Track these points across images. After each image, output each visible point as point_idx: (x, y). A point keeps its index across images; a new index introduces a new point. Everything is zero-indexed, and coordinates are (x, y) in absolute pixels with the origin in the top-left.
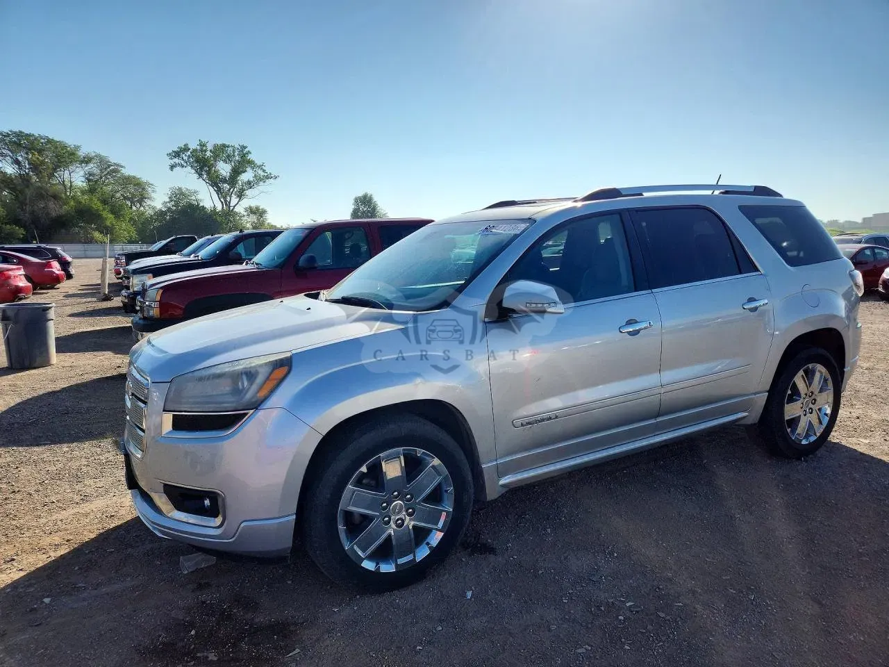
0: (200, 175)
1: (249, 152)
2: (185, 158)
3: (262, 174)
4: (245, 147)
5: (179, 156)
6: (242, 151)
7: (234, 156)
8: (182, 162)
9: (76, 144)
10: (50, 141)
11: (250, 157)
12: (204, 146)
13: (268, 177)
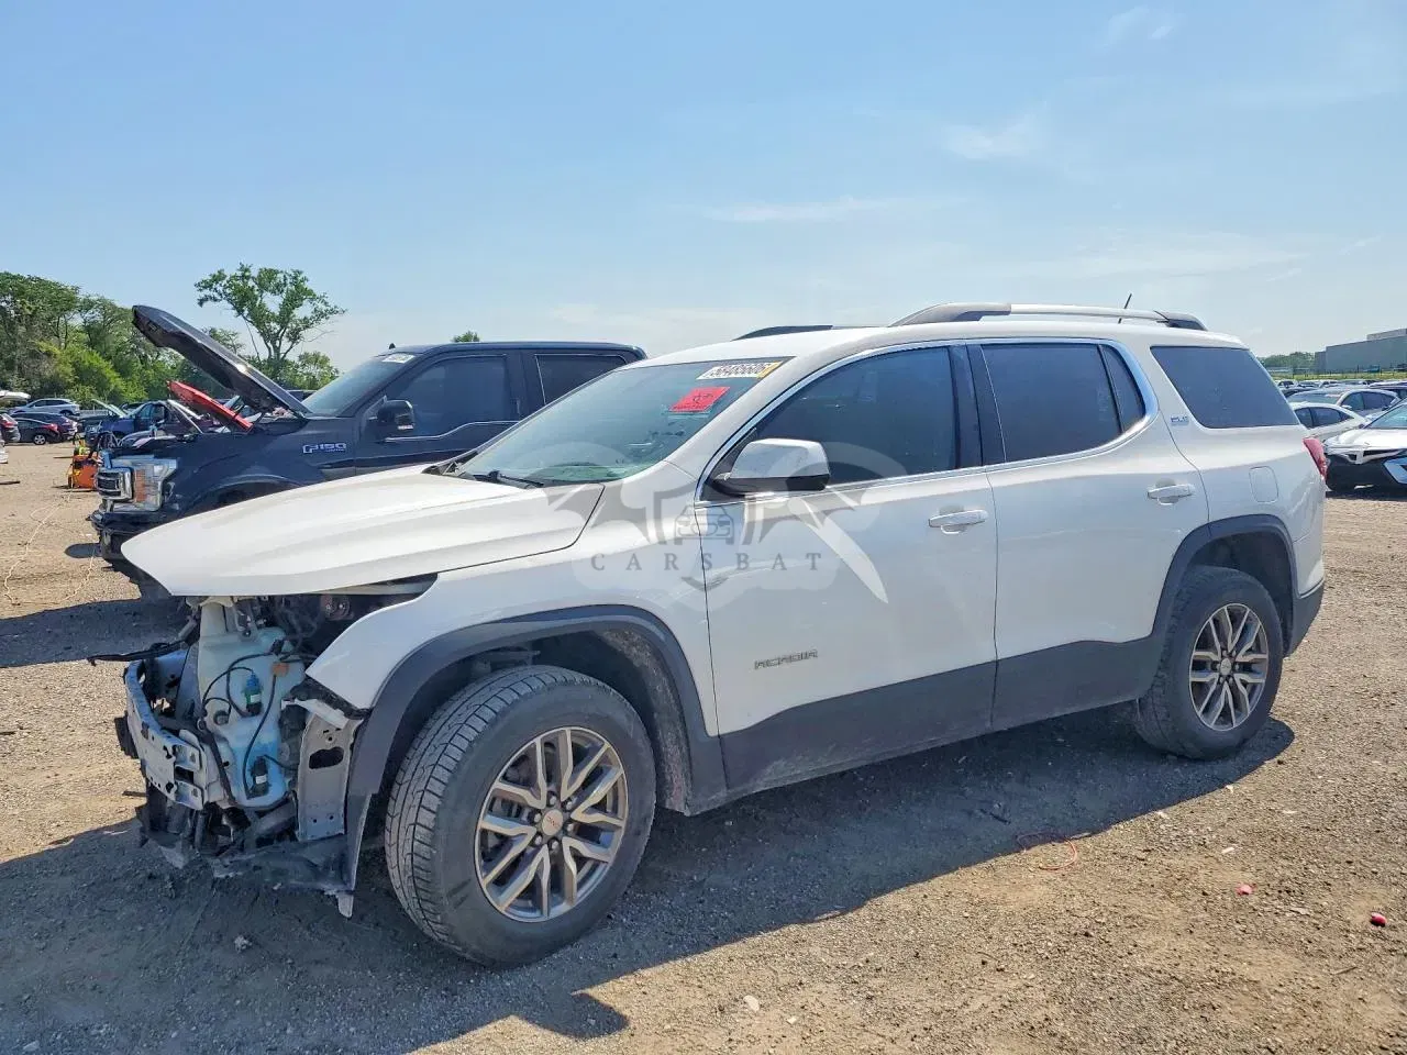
0: (240, 312)
1: (305, 279)
2: (220, 289)
3: (324, 308)
4: (300, 273)
5: (211, 286)
6: (295, 278)
7: (285, 284)
8: (216, 294)
9: (75, 285)
10: (41, 283)
11: (307, 285)
12: (247, 270)
13: (332, 312)
